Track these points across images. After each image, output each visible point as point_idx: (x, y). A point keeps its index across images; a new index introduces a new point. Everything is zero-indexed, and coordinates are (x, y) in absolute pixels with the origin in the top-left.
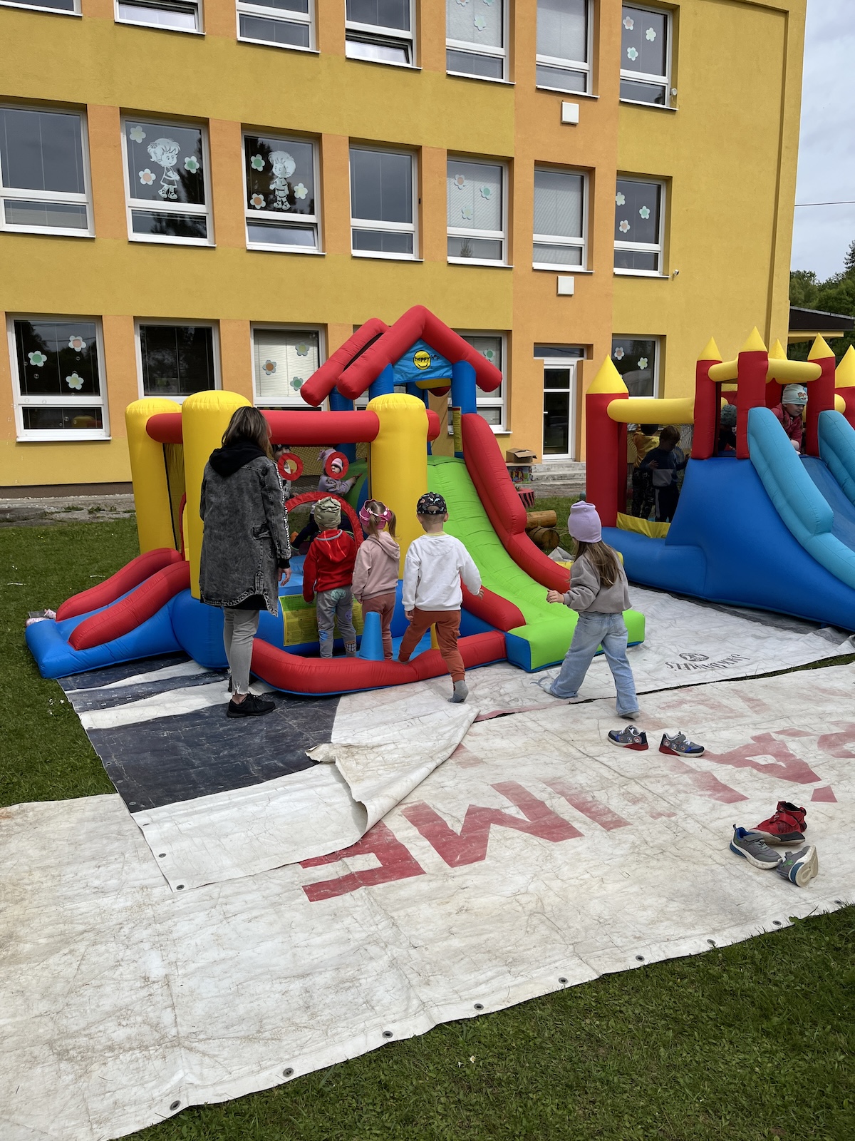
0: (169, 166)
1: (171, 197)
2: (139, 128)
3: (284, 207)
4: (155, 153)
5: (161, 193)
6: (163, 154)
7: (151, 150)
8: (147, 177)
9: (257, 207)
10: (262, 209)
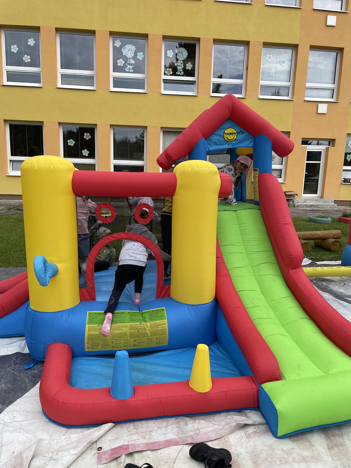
0: (130, 57)
2: (119, 41)
4: (125, 52)
6: (128, 52)
7: (123, 50)
8: (121, 62)
9: (168, 74)
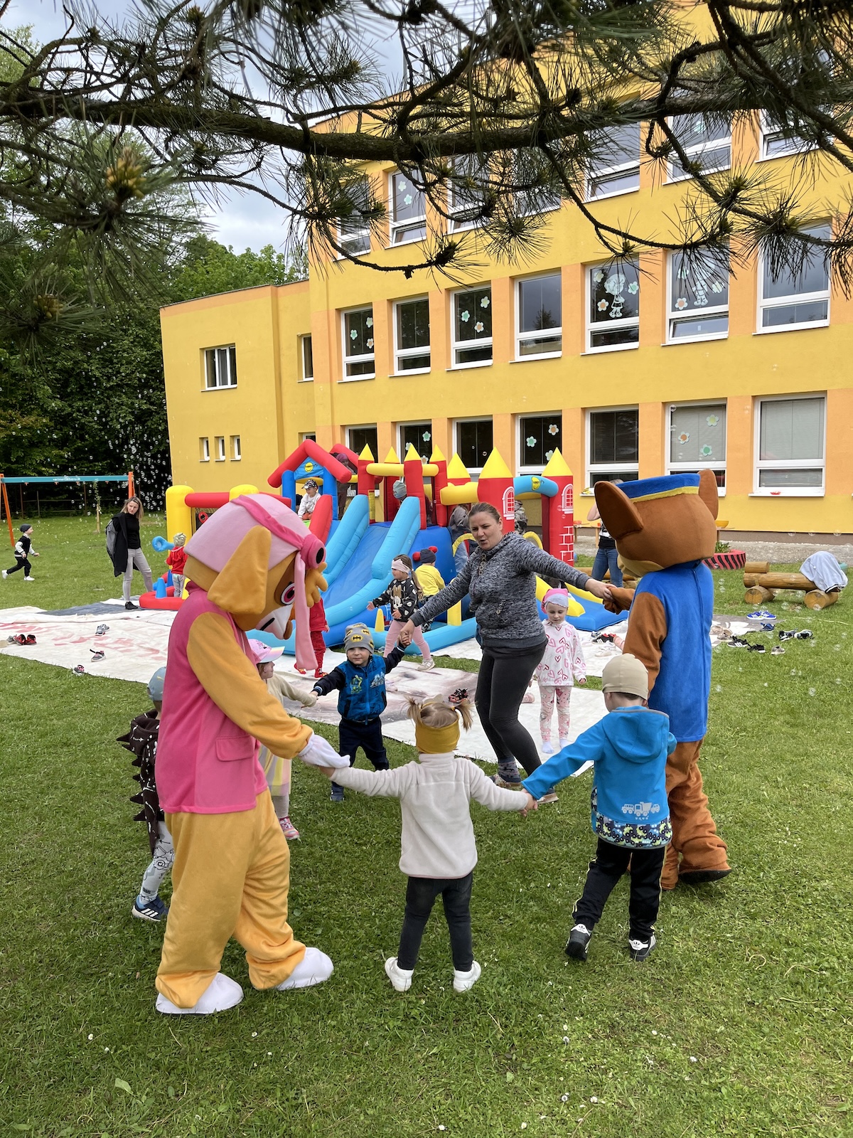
0: (618, 293)
1: (618, 316)
3: (703, 304)
4: (609, 287)
5: (611, 314)
6: (614, 286)
7: (606, 285)
8: (603, 305)
9: (681, 308)
10: (684, 309)
